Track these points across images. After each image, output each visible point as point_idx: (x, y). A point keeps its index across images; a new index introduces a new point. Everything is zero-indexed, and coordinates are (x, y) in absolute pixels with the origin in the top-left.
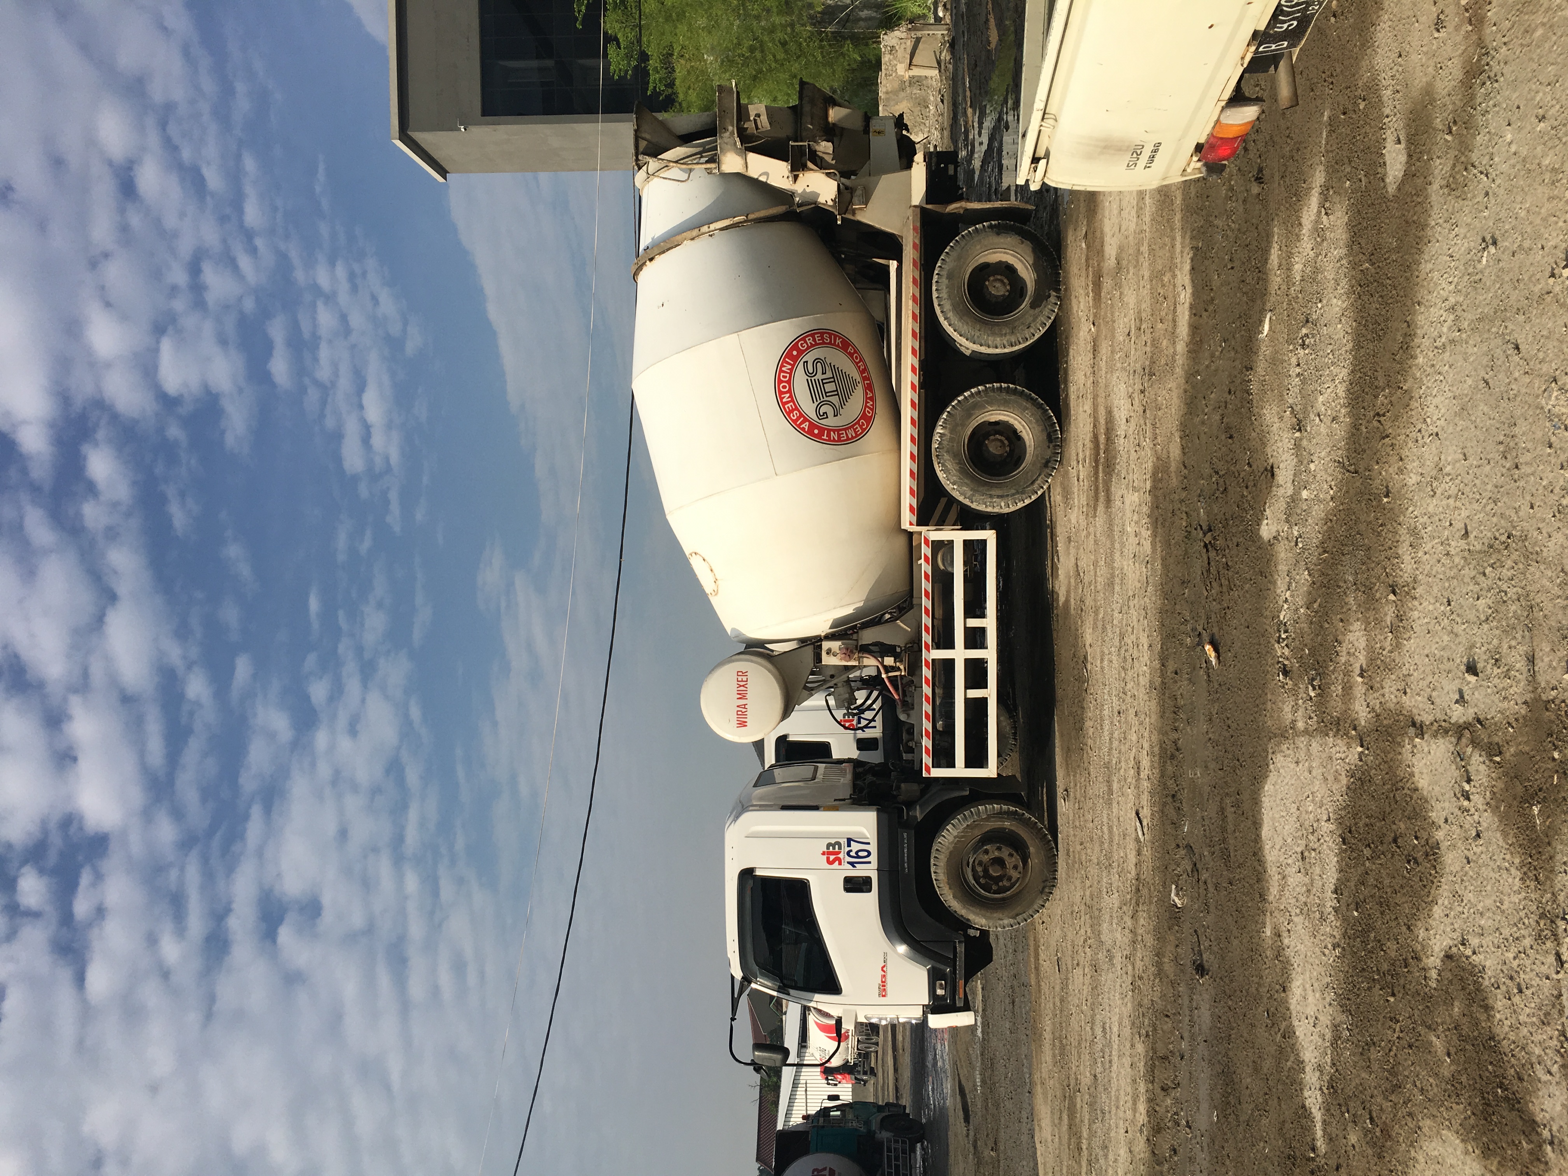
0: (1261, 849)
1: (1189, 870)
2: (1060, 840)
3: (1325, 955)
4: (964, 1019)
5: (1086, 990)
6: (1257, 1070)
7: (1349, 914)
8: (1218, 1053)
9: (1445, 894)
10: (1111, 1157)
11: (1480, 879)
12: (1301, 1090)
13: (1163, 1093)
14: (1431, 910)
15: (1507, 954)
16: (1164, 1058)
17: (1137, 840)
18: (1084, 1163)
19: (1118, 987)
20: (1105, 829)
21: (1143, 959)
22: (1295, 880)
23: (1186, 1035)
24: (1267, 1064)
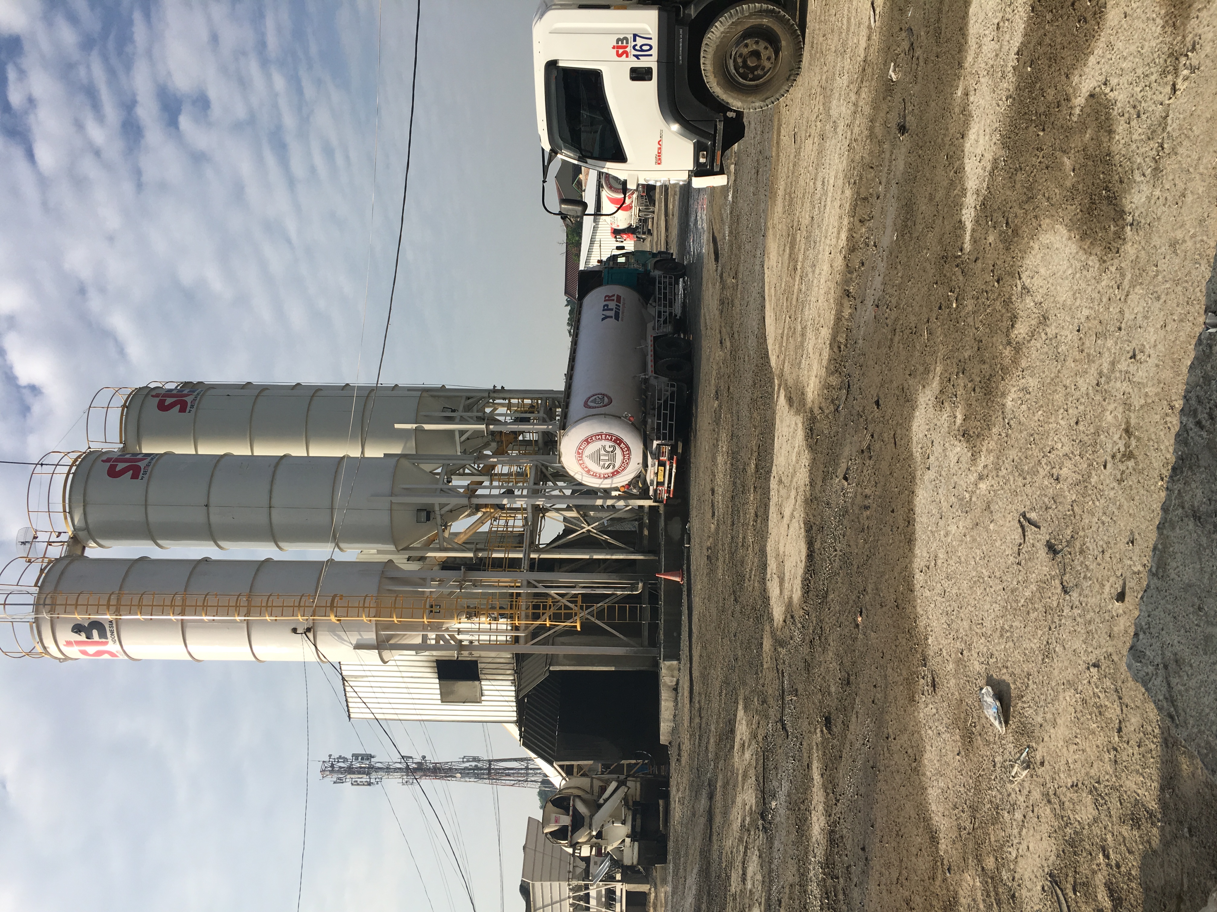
0: (966, 24)
1: (907, 49)
2: (807, 35)
3: (998, 105)
4: (719, 181)
5: (814, 154)
6: (931, 198)
7: (1024, 70)
8: (905, 191)
9: (1101, 45)
10: (817, 271)
11: (1131, 30)
12: (961, 209)
13: (861, 224)
14: (1087, 60)
15: (1135, 89)
16: (865, 199)
17: (869, 27)
18: (797, 279)
19: (838, 149)
20: (845, 22)
21: (861, 125)
22: (989, 47)
23: (884, 180)
24: (940, 195)
